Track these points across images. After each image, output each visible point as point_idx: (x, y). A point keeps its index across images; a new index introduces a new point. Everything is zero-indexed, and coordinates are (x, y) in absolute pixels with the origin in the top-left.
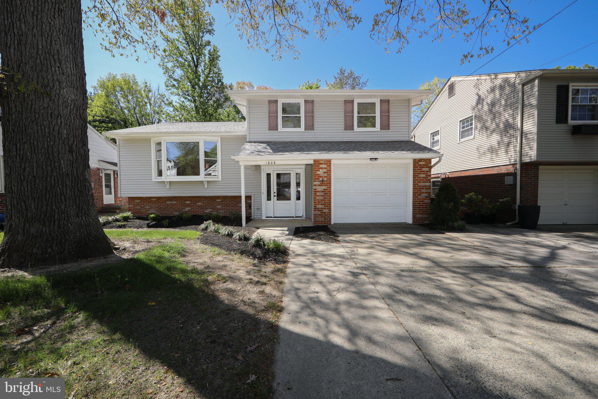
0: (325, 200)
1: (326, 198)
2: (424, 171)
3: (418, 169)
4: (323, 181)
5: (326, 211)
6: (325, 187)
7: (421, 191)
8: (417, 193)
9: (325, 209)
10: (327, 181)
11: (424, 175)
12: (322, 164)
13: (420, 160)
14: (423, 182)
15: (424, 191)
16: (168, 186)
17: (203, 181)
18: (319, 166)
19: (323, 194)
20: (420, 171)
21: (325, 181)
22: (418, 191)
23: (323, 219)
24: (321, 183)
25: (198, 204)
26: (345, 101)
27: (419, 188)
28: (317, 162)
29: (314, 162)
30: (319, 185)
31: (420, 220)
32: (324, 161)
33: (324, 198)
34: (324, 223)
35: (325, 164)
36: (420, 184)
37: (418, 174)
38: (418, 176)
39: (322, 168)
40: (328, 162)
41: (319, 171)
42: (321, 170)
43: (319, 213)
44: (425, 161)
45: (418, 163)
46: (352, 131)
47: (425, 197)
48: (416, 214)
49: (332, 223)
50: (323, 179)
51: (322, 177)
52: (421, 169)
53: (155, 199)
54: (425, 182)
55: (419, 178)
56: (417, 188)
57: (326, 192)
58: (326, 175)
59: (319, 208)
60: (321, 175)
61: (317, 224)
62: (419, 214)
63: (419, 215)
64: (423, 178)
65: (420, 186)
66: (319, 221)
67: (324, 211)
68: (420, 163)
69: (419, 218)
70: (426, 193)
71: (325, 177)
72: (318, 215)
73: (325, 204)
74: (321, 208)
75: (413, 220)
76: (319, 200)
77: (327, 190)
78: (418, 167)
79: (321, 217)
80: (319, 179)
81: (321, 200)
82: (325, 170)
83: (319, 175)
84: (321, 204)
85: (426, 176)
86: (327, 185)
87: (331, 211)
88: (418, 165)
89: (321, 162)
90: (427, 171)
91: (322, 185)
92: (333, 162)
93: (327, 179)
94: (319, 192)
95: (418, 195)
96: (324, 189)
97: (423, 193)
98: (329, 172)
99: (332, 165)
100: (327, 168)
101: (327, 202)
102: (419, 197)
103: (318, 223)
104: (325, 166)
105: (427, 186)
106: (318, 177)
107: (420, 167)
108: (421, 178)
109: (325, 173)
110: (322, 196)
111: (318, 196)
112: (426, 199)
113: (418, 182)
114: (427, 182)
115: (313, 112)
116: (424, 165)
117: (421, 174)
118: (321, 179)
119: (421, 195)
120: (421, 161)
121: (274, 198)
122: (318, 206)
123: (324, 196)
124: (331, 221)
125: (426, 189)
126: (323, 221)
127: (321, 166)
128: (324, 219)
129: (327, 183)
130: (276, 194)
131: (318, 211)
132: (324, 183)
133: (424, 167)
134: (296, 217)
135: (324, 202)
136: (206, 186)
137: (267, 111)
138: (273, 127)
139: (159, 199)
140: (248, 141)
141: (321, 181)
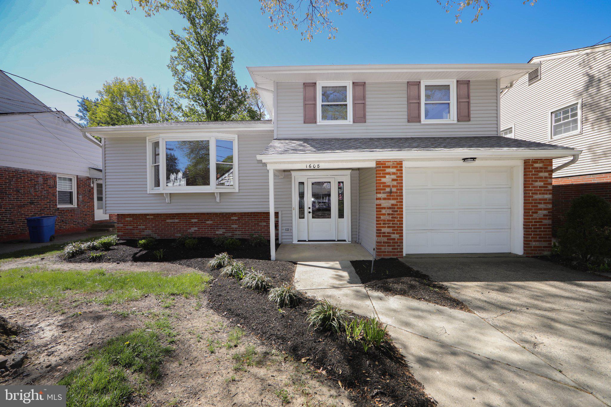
0: (395, 220)
1: (395, 218)
2: (542, 178)
3: (532, 175)
4: (391, 192)
5: (395, 236)
6: (394, 202)
7: (537, 206)
8: (531, 209)
9: (394, 233)
10: (396, 193)
11: (542, 184)
12: (389, 167)
13: (536, 161)
14: (540, 194)
15: (542, 206)
16: (168, 200)
17: (214, 193)
18: (385, 170)
19: (390, 211)
20: (535, 178)
21: (394, 192)
22: (532, 206)
23: (390, 249)
24: (387, 196)
25: (208, 222)
26: (408, 82)
27: (535, 203)
28: (381, 165)
29: (377, 164)
30: (384, 199)
31: (536, 250)
32: (391, 163)
33: (392, 218)
34: (393, 255)
35: (393, 167)
36: (536, 197)
37: (532, 181)
38: (532, 184)
39: (389, 173)
40: (399, 165)
41: (385, 177)
42: (387, 176)
43: (385, 239)
44: (543, 162)
45: (532, 165)
46: (418, 124)
47: (544, 215)
48: (530, 241)
49: (404, 255)
50: (391, 190)
51: (389, 186)
52: (538, 175)
53: (153, 217)
54: (543, 194)
55: (534, 187)
56: (532, 203)
57: (395, 208)
58: (395, 183)
59: (384, 233)
60: (388, 184)
61: (382, 257)
62: (535, 241)
63: (534, 243)
64: (540, 187)
65: (536, 200)
66: (385, 252)
67: (393, 236)
68: (536, 165)
69: (534, 247)
70: (545, 209)
71: (394, 186)
72: (384, 242)
73: (394, 227)
74: (388, 233)
75: (524, 250)
76: (384, 220)
77: (397, 205)
78: (532, 171)
79: (388, 246)
80: (385, 189)
81: (388, 221)
82: (394, 177)
83: (385, 183)
84: (389, 227)
85: (544, 184)
86: (397, 199)
87: (402, 236)
88: (532, 168)
89: (388, 164)
90: (546, 177)
91: (389, 199)
92: (405, 164)
93: (397, 189)
94: (385, 208)
95: (532, 212)
96: (392, 205)
97: (541, 209)
98: (399, 178)
99: (404, 169)
100: (397, 173)
101: (397, 224)
102: (535, 216)
103: (384, 255)
104: (394, 170)
105: (546, 199)
106: (383, 186)
107: (535, 171)
108: (537, 187)
109: (393, 180)
110: (389, 214)
111: (384, 214)
112: (546, 219)
113: (532, 193)
114: (546, 194)
115: (364, 98)
116: (541, 168)
117: (536, 181)
118: (388, 190)
119: (537, 213)
120: (537, 163)
121: (308, 216)
122: (383, 230)
123: (392, 214)
124: (402, 252)
125: (544, 203)
126: (391, 252)
127: (388, 170)
128: (392, 249)
129: (397, 196)
130: (311, 210)
131: (383, 236)
132: (393, 196)
133: (542, 172)
134: (338, 240)
135: (393, 224)
136: (218, 200)
137: (302, 97)
138: (310, 119)
139: (157, 216)
140: (275, 138)
141: (388, 192)
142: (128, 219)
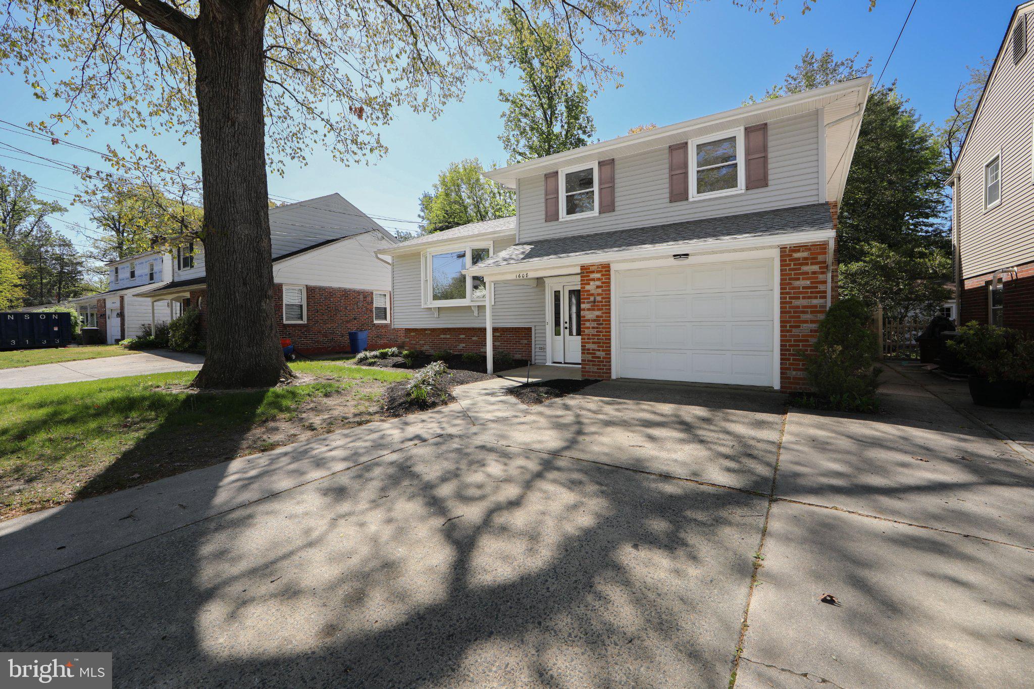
0: (600, 335)
1: (600, 332)
2: (807, 273)
3: (790, 270)
4: (594, 302)
5: (601, 354)
6: (598, 313)
7: (799, 317)
8: (790, 322)
9: (599, 350)
10: (602, 302)
11: (808, 282)
12: (593, 272)
13: (797, 248)
14: (804, 298)
15: (808, 317)
16: (436, 315)
17: (470, 307)
18: (589, 276)
19: (595, 324)
20: (795, 274)
21: (598, 302)
22: (790, 317)
23: (595, 369)
24: (592, 306)
25: (474, 338)
26: (669, 147)
27: (795, 312)
28: (585, 271)
29: (581, 269)
30: (589, 310)
31: (798, 384)
32: (596, 267)
33: (597, 332)
34: (599, 376)
35: (598, 272)
36: (796, 303)
37: (790, 279)
38: (790, 284)
39: (593, 280)
40: (605, 269)
41: (589, 284)
42: (592, 283)
43: (590, 357)
44: (810, 249)
45: (791, 256)
46: (685, 202)
47: (811, 331)
48: (789, 369)
49: (614, 376)
50: (595, 299)
51: (592, 295)
52: (800, 269)
53: (429, 332)
54: (810, 298)
55: (794, 288)
56: (790, 312)
57: (600, 321)
58: (600, 291)
59: (589, 350)
60: (592, 292)
61: (586, 377)
62: (795, 370)
63: (794, 373)
64: (804, 288)
65: (798, 307)
66: (589, 372)
67: (598, 354)
68: (796, 255)
69: (795, 378)
70: (812, 322)
71: (598, 295)
72: (588, 361)
73: (599, 343)
74: (593, 350)
75: (781, 383)
76: (589, 335)
77: (602, 317)
78: (790, 265)
79: (593, 365)
80: (589, 299)
81: (593, 335)
82: (598, 283)
83: (589, 291)
84: (593, 343)
85: (812, 283)
86: (602, 309)
87: (610, 354)
88: (790, 260)
89: (592, 269)
90: (814, 273)
91: (593, 310)
92: (613, 267)
93: (602, 298)
94: (588, 320)
95: (791, 326)
96: (597, 316)
97: (806, 322)
98: (606, 285)
99: (612, 273)
100: (602, 279)
101: (602, 339)
102: (795, 331)
103: (589, 376)
104: (598, 275)
105: (816, 306)
106: (588, 295)
107: (795, 265)
108: (799, 288)
109: (598, 287)
110: (593, 328)
111: (589, 328)
112: (811, 336)
113: (790, 298)
114: (816, 298)
115: (612, 179)
116: (805, 259)
117: (798, 279)
118: (592, 299)
119: (799, 327)
120: (798, 251)
121: (564, 332)
122: (588, 346)
123: (597, 328)
124: (610, 373)
125: (812, 312)
126: (596, 372)
127: (593, 276)
128: (598, 369)
129: (602, 306)
131: (588, 353)
132: (597, 306)
133: (807, 264)
134: (565, 363)
135: (598, 339)
136: (476, 314)
137: (543, 192)
138: (552, 216)
139: (433, 330)
140: (517, 242)
141: (591, 302)
142: (412, 334)
